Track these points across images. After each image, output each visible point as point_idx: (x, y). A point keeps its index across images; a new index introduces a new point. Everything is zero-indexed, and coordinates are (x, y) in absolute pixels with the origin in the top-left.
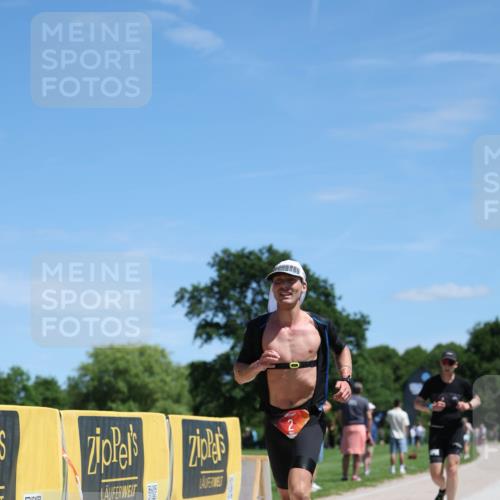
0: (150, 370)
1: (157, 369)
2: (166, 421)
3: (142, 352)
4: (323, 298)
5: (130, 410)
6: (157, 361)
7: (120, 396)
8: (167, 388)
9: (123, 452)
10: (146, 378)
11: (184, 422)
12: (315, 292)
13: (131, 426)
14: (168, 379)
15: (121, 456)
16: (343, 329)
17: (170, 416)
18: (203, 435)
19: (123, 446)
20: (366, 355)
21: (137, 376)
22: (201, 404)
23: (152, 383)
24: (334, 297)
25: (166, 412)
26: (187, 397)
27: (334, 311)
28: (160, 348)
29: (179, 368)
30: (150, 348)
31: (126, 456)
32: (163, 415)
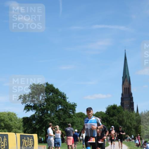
0: (11, 120)
1: (13, 119)
2: (15, 135)
3: (9, 114)
4: (63, 98)
5: (5, 132)
6: (13, 117)
7: (2, 127)
8: (16, 125)
9: (2, 144)
10: (10, 122)
11: (21, 135)
12: (60, 97)
13: (5, 137)
14: (16, 122)
15: (2, 146)
16: (69, 107)
17: (17, 134)
18: (26, 139)
19: (2, 142)
20: (76, 115)
21: (7, 121)
22: (26, 130)
23: (11, 123)
24: (66, 98)
25: (15, 132)
26: (22, 128)
27: (66, 102)
28: (14, 113)
29: (20, 119)
30: (11, 113)
31: (3, 146)
32: (14, 133)
